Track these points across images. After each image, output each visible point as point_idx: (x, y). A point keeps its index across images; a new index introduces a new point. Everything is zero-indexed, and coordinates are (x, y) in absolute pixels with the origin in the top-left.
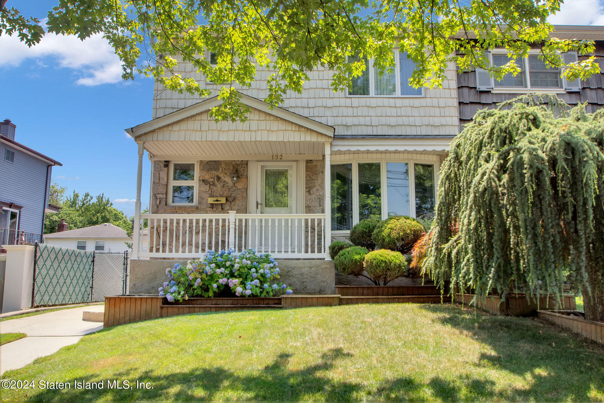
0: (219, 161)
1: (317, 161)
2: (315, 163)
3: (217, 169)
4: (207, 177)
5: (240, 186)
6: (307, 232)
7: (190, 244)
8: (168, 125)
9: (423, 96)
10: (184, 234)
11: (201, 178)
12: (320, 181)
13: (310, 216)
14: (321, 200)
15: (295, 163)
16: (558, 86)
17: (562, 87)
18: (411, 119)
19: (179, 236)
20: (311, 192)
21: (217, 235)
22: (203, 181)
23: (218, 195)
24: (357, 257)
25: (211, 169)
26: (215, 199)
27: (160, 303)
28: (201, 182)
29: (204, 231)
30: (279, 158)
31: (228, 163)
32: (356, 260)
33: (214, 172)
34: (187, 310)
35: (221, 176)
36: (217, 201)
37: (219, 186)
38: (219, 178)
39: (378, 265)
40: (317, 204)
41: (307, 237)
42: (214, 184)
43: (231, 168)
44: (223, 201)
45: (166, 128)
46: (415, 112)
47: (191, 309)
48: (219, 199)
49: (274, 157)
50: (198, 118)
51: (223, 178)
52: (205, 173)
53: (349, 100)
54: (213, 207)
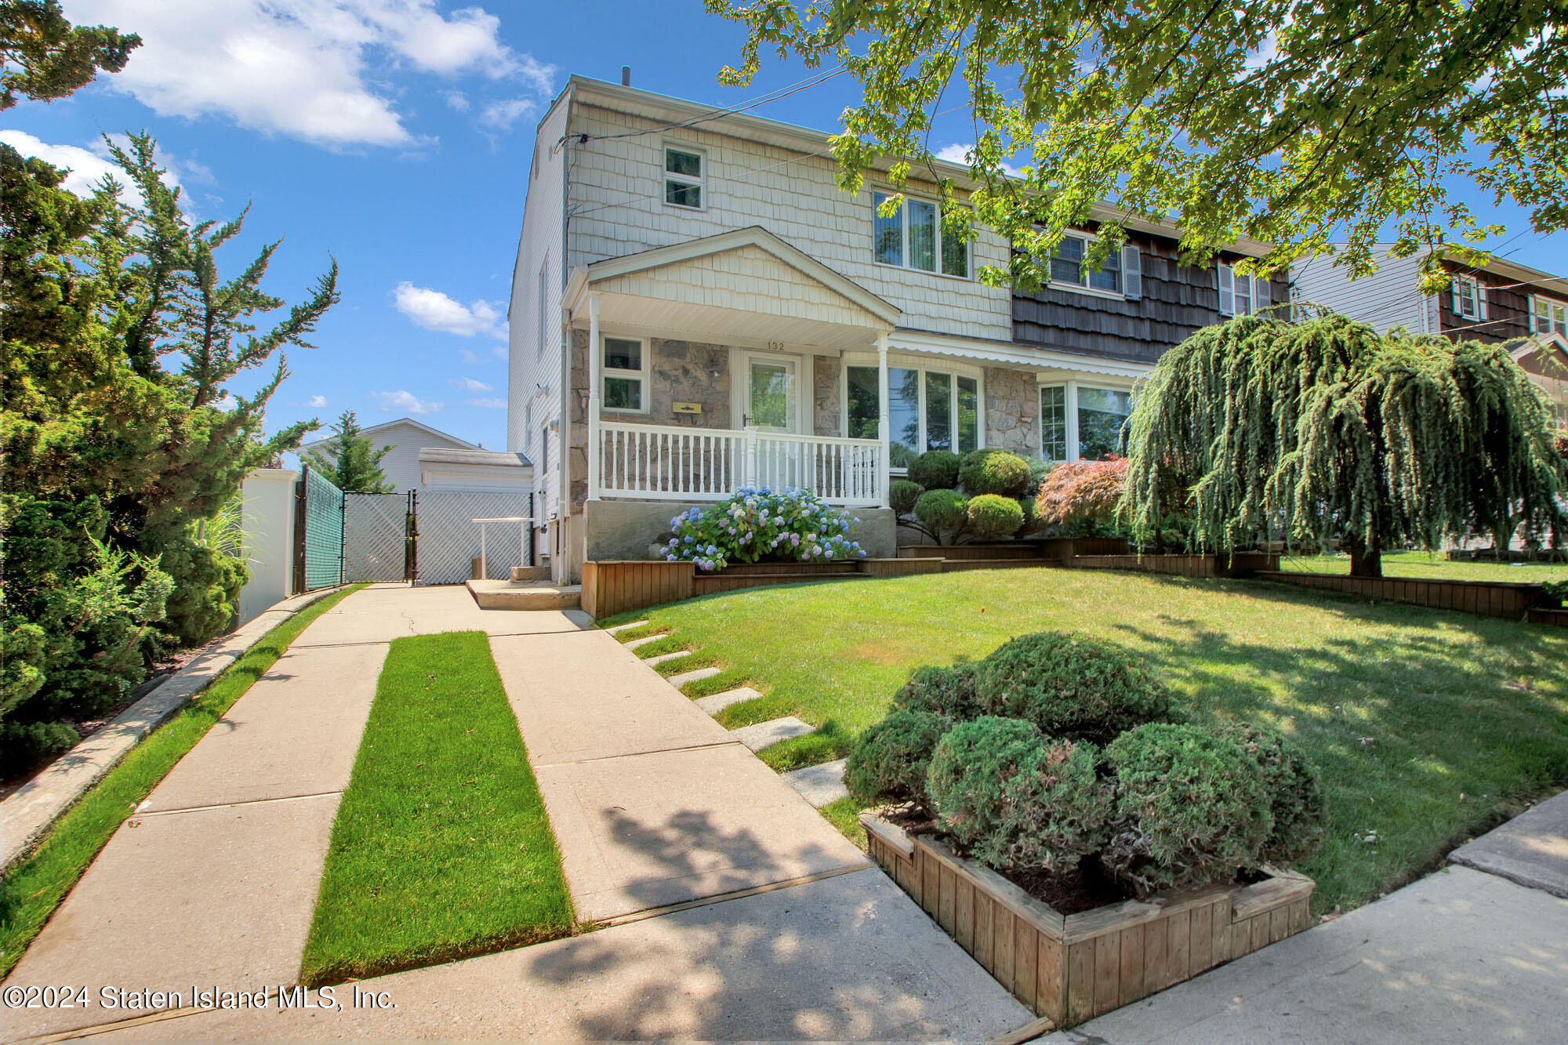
0: (684, 342)
1: (831, 358)
2: (828, 362)
3: (682, 356)
4: (666, 367)
5: (719, 387)
6: (819, 466)
7: (643, 479)
8: (647, 270)
9: (969, 278)
10: (632, 460)
11: (657, 369)
12: (835, 390)
13: (825, 440)
14: (836, 418)
15: (799, 358)
16: (1114, 289)
17: (1120, 292)
18: (956, 310)
19: (623, 464)
20: (824, 405)
21: (686, 465)
22: (661, 373)
23: (685, 398)
24: (958, 504)
25: (673, 355)
26: (684, 405)
27: (691, 572)
28: (657, 376)
29: (665, 457)
30: (779, 347)
31: (701, 348)
32: (957, 508)
33: (677, 360)
34: (734, 583)
35: (690, 367)
36: (687, 408)
37: (685, 384)
38: (686, 372)
39: (995, 517)
40: (832, 426)
41: (819, 474)
42: (677, 381)
43: (706, 356)
44: (697, 409)
45: (645, 274)
46: (961, 302)
47: (741, 581)
48: (691, 405)
49: (772, 346)
50: (697, 263)
51: (692, 371)
52: (663, 360)
53: (877, 270)
54: (679, 419)
